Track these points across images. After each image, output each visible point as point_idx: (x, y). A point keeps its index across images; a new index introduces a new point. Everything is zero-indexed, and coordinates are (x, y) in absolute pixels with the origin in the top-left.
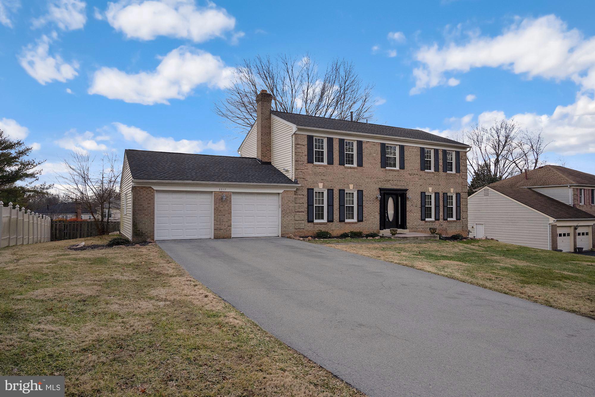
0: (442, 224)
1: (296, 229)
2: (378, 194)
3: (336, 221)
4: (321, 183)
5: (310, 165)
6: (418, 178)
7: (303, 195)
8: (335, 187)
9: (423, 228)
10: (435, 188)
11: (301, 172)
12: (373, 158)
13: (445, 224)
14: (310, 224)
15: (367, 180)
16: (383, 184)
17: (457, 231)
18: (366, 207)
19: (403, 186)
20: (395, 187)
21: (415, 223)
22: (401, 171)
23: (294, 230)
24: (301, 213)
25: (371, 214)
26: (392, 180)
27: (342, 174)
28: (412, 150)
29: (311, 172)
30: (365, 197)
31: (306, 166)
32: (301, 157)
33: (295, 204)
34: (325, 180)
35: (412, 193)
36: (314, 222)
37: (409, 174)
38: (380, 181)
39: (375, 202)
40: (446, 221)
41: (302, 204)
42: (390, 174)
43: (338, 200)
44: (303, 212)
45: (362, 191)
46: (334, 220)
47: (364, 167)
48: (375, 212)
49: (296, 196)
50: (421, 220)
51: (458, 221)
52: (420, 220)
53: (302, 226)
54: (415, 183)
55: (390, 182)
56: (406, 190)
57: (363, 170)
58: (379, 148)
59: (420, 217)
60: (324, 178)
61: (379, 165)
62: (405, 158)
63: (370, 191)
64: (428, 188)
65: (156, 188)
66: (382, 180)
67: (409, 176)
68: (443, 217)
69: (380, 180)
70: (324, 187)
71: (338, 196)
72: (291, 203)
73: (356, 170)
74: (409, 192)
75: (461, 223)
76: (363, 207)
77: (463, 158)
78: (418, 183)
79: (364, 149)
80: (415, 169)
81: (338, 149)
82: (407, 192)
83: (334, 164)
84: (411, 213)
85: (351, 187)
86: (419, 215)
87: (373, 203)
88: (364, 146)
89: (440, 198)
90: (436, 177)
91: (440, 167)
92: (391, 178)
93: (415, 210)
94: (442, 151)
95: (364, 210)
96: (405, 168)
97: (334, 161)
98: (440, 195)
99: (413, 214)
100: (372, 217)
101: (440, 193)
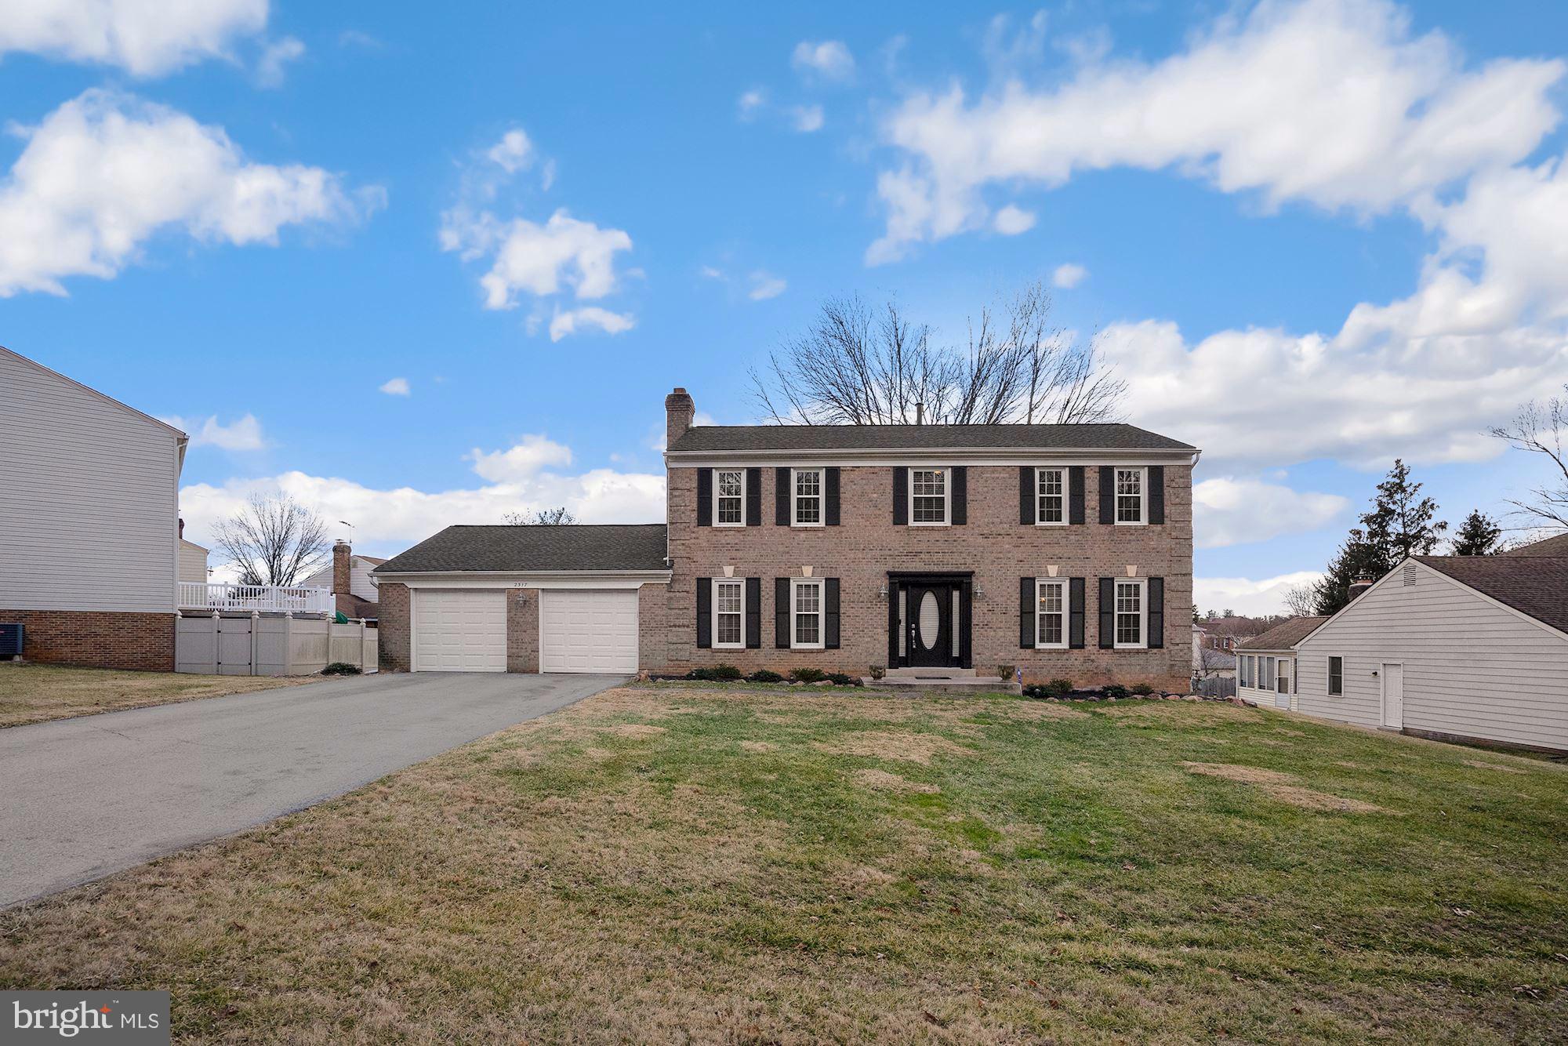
0: (1093, 657)
1: (672, 661)
2: (880, 584)
3: (768, 645)
4: (730, 565)
5: (703, 531)
6: (1009, 544)
7: (687, 592)
8: (764, 573)
9: (1028, 668)
10: (1072, 567)
11: (683, 544)
12: (870, 503)
13: (1105, 659)
14: (703, 651)
15: (852, 556)
16: (898, 562)
17: (1152, 675)
18: (848, 616)
19: (960, 564)
20: (936, 569)
21: (1000, 654)
22: (956, 529)
23: (666, 663)
24: (681, 629)
25: (863, 631)
26: (927, 553)
27: (782, 544)
28: (993, 475)
29: (705, 544)
30: (847, 594)
31: (694, 532)
32: (683, 515)
33: (669, 611)
34: (741, 559)
35: (991, 582)
36: (713, 647)
37: (981, 535)
38: (890, 556)
39: (876, 605)
40: (1111, 651)
41: (685, 611)
42: (918, 538)
43: (772, 600)
44: (688, 626)
45: (838, 580)
46: (763, 645)
47: (845, 527)
48: (875, 628)
49: (672, 594)
50: (1021, 648)
51: (1155, 651)
52: (1015, 648)
53: (685, 655)
54: (1000, 555)
55: (922, 556)
56: (970, 574)
57: (841, 532)
58: (889, 481)
59: (1016, 640)
60: (739, 554)
61: (890, 518)
62: (969, 498)
63: (860, 579)
64: (1046, 567)
65: (410, 586)
66: (896, 553)
67: (980, 540)
68: (1098, 640)
69: (889, 553)
70: (736, 573)
71: (773, 593)
72: (660, 608)
73: (820, 534)
74: (982, 579)
75: (1167, 657)
76: (839, 616)
77: (1177, 483)
78: (1010, 555)
79: (846, 484)
80: (1001, 523)
81: (774, 491)
82: (974, 579)
83: (763, 524)
84: (986, 631)
85: (808, 571)
86: (1014, 635)
87: (869, 608)
88: (844, 478)
89: (1087, 590)
90: (1078, 538)
91: (1088, 512)
92: (923, 547)
93: (1001, 622)
94: (1097, 470)
95: (842, 622)
96: (969, 521)
97: (763, 518)
98: (1087, 584)
99: (995, 631)
100: (867, 639)
101: (1087, 579)
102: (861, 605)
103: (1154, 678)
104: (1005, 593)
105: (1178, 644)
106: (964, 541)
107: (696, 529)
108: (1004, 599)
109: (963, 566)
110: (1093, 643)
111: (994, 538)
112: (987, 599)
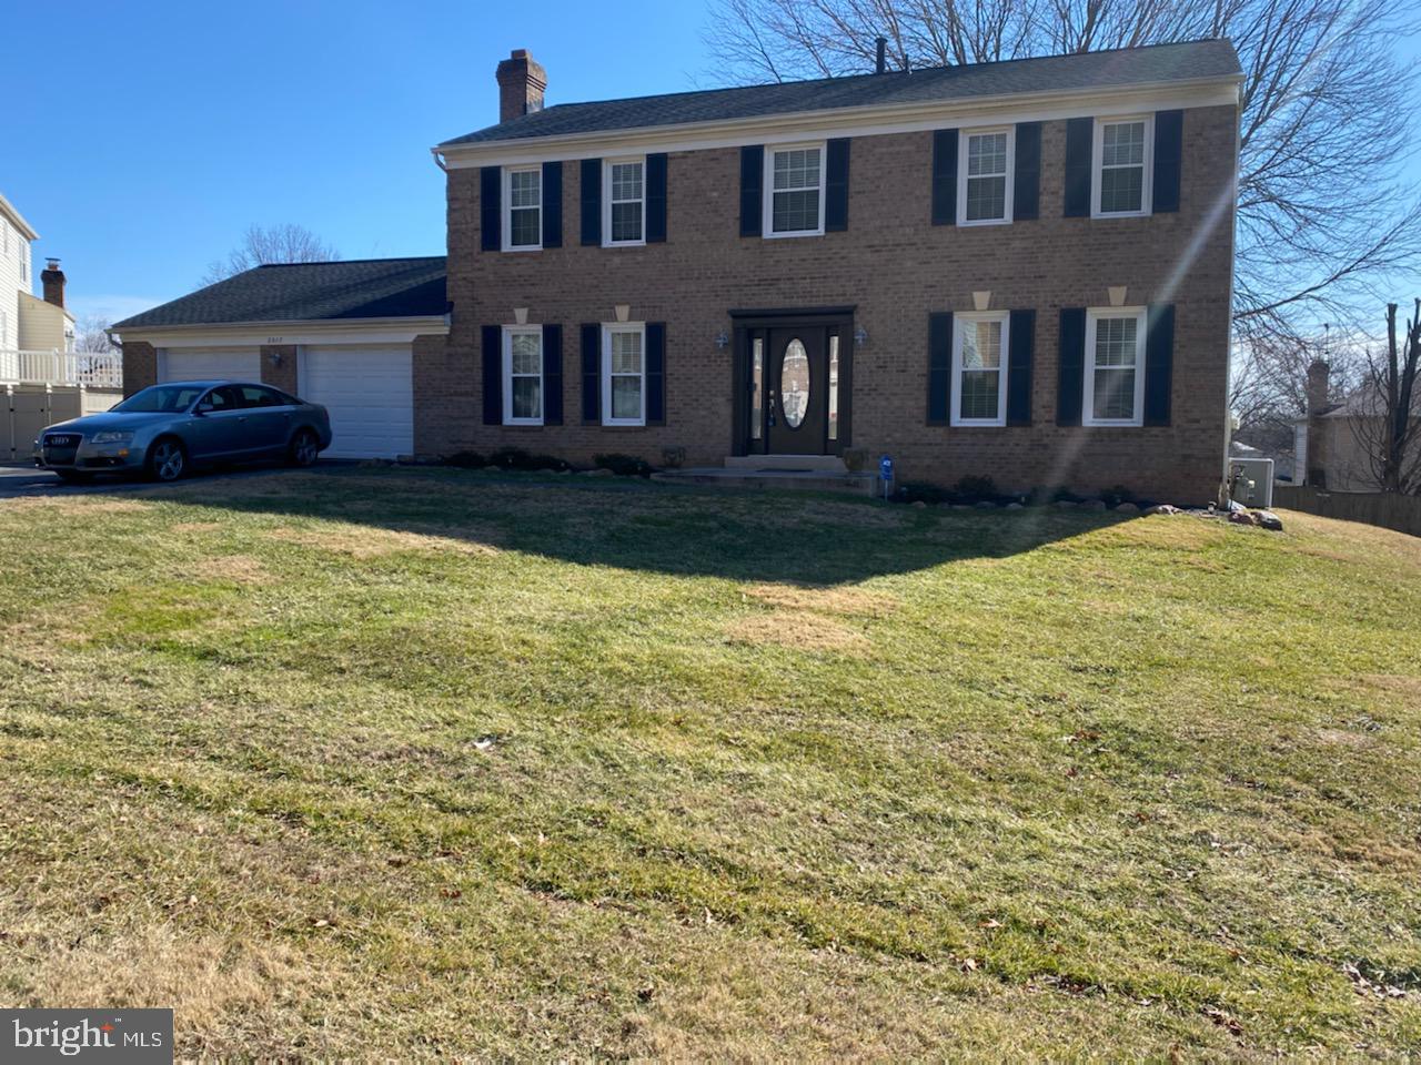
0: (1046, 441)
1: (454, 442)
2: (724, 328)
3: (573, 419)
4: (524, 307)
5: (491, 258)
6: (913, 259)
7: (471, 346)
8: (566, 317)
10: (1015, 293)
11: (464, 279)
12: (708, 206)
13: (1066, 444)
14: (491, 429)
15: (682, 288)
16: (746, 295)
18: (678, 379)
19: (837, 295)
20: (800, 303)
21: (897, 435)
22: (832, 239)
23: (445, 445)
24: (463, 399)
25: (697, 400)
26: (788, 279)
27: (590, 273)
28: (891, 149)
29: (491, 277)
30: (676, 345)
31: (477, 261)
32: (464, 237)
33: (449, 373)
34: (537, 297)
35: (883, 322)
36: (504, 423)
37: (870, 247)
38: (736, 286)
39: (715, 361)
40: (1075, 430)
41: (468, 373)
42: (777, 256)
43: (577, 358)
44: (472, 395)
45: (663, 325)
46: (566, 420)
47: (672, 244)
49: (451, 350)
50: (927, 424)
51: (1155, 431)
52: (920, 426)
53: (469, 435)
55: (781, 284)
56: (851, 309)
57: (667, 252)
58: (734, 169)
59: (919, 413)
60: (535, 291)
61: (735, 227)
62: (853, 188)
63: (693, 323)
64: (971, 295)
65: (155, 344)
66: (744, 281)
67: (868, 255)
68: (1054, 411)
69: (734, 282)
70: (531, 319)
71: (578, 346)
72: (438, 369)
73: (640, 258)
74: (869, 317)
75: (1177, 440)
76: (664, 379)
77: (1207, 138)
78: (913, 278)
79: (675, 179)
80: (901, 226)
81: (578, 195)
82: (856, 318)
83: (564, 244)
84: (874, 399)
85: (622, 312)
86: (916, 404)
87: (705, 366)
88: (672, 170)
89: (1039, 330)
90: (1027, 243)
91: (1044, 199)
92: (783, 270)
93: (898, 385)
94: (1064, 126)
95: (670, 387)
96: (851, 226)
97: (565, 237)
98: (1041, 321)
99: (887, 399)
100: (703, 413)
101: (1040, 313)
102: (694, 362)
103: (1150, 477)
104: (905, 340)
105: (1198, 421)
106: (843, 258)
107: (479, 257)
108: (904, 348)
109: (841, 298)
110: (1047, 417)
111: (890, 250)
112: (876, 350)
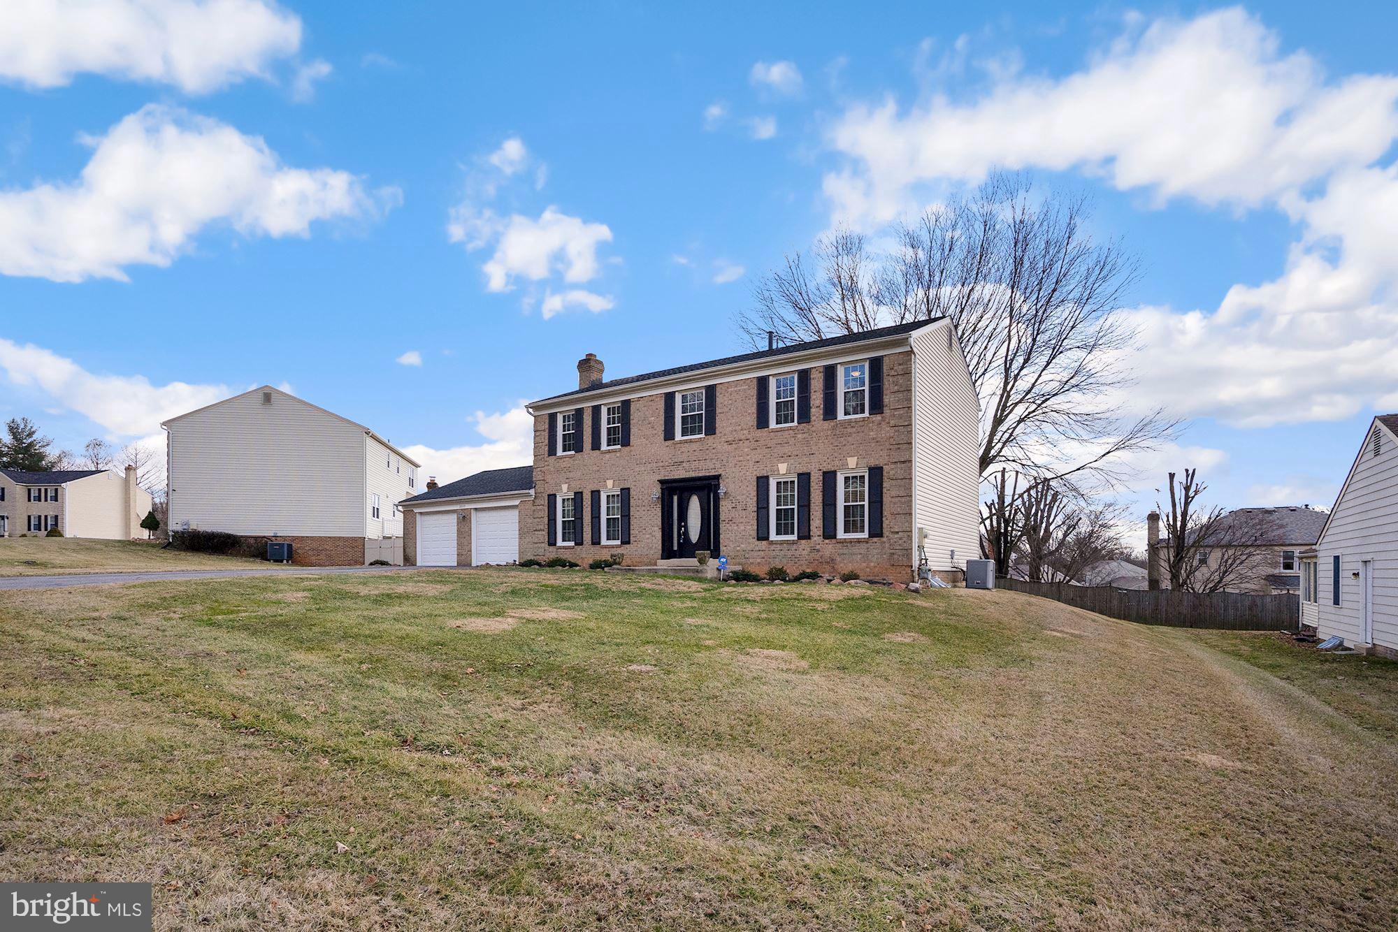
0: (818, 547)
1: (534, 554)
2: (656, 491)
3: (587, 542)
4: (566, 482)
5: (552, 459)
6: (748, 447)
7: (544, 505)
8: (585, 488)
9: (763, 558)
10: (800, 464)
11: (542, 470)
12: (649, 425)
13: (828, 548)
14: (552, 548)
15: (637, 469)
16: (668, 471)
17: (872, 564)
18: (635, 518)
19: (712, 469)
20: (693, 474)
21: (743, 546)
22: (708, 439)
23: (532, 555)
24: (540, 533)
25: (644, 529)
26: (688, 462)
27: (595, 464)
28: (736, 389)
29: (552, 469)
30: (634, 499)
31: (546, 461)
32: (542, 449)
33: (533, 520)
34: (572, 478)
35: (733, 483)
36: (557, 545)
37: (727, 442)
38: (663, 467)
39: (653, 507)
40: (834, 541)
41: (541, 519)
42: (682, 449)
43: (589, 509)
44: (543, 530)
45: (629, 489)
46: (585, 543)
47: (633, 446)
48: (653, 526)
49: (535, 507)
50: (758, 540)
51: (875, 539)
52: (754, 541)
53: (541, 551)
54: (741, 458)
55: (684, 464)
56: (717, 477)
57: (631, 451)
58: (663, 404)
59: (754, 533)
60: (571, 475)
61: (663, 436)
62: (718, 411)
63: (643, 487)
64: (777, 465)
65: (416, 510)
66: (667, 464)
67: (726, 446)
68: (822, 530)
69: (662, 464)
70: (569, 489)
71: (590, 503)
72: (529, 518)
73: (618, 455)
74: (727, 480)
75: (887, 545)
76: (629, 518)
77: (895, 371)
78: (748, 457)
79: (634, 412)
80: (742, 430)
81: (590, 424)
82: (721, 481)
83: (584, 450)
84: (731, 526)
85: (610, 483)
86: (752, 528)
87: (648, 510)
88: (633, 408)
89: (812, 484)
90: (804, 435)
91: (813, 410)
92: (684, 457)
93: (742, 517)
94: (822, 370)
95: (632, 523)
96: (717, 431)
97: (584, 446)
98: (812, 479)
99: (737, 526)
100: (647, 536)
101: (812, 473)
102: (643, 508)
103: (875, 567)
104: (745, 492)
105: (899, 533)
106: (714, 449)
107: (548, 458)
108: (744, 496)
109: (714, 470)
110: (818, 534)
111: (737, 443)
112: (731, 498)
